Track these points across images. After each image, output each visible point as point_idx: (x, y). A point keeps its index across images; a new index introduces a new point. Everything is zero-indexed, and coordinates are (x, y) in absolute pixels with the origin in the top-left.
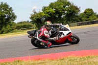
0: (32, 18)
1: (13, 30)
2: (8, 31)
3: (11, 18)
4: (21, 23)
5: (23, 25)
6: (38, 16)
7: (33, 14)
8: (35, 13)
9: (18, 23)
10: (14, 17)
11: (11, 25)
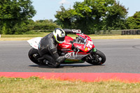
0: (57, 16)
1: (28, 30)
2: (23, 31)
3: (27, 13)
4: (41, 21)
5: (44, 24)
6: (66, 15)
7: (61, 10)
8: (63, 9)
9: (37, 22)
10: (33, 12)
11: (27, 23)
